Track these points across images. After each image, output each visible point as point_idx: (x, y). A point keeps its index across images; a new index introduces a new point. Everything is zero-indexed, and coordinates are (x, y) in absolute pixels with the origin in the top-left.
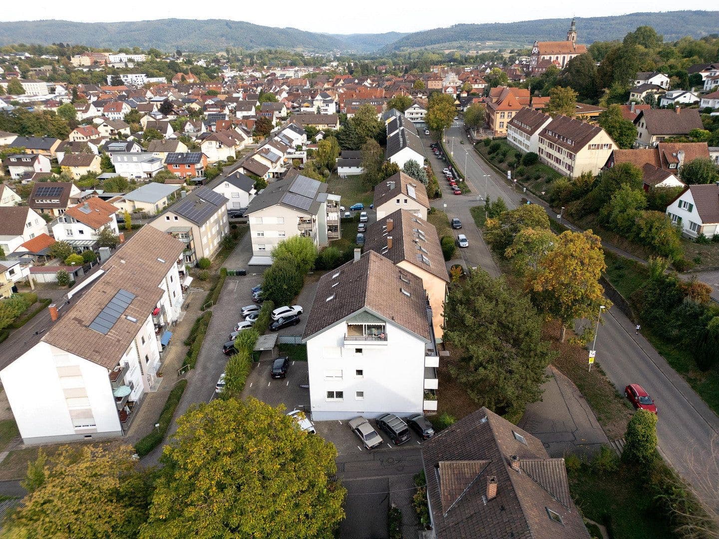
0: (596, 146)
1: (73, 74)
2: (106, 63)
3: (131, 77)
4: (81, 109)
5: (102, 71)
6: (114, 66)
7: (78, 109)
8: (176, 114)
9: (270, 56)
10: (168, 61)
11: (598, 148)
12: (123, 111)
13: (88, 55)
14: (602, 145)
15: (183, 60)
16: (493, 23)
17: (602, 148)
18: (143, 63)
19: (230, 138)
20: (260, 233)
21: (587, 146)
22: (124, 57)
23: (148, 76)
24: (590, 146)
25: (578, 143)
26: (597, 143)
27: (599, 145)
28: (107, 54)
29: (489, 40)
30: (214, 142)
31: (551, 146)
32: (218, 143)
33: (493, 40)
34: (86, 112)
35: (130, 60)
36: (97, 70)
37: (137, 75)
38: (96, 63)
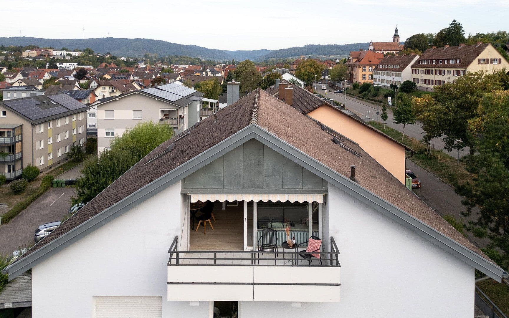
0: (486, 61)
1: (20, 61)
2: (49, 55)
3: (66, 65)
4: (9, 76)
5: (44, 60)
6: (54, 58)
7: (7, 76)
8: (88, 79)
9: (176, 59)
10: (98, 56)
11: (488, 63)
12: (44, 78)
13: (36, 50)
14: (491, 60)
15: (110, 56)
16: (333, 44)
17: (492, 63)
18: (79, 57)
19: (125, 86)
20: (110, 131)
21: (476, 61)
22: (64, 53)
23: (79, 64)
24: (479, 60)
25: (464, 60)
26: (486, 58)
27: (488, 59)
28: (51, 50)
29: (331, 54)
30: (107, 88)
31: (428, 72)
32: (111, 89)
33: (334, 54)
34: (13, 79)
35: (68, 55)
36: (41, 59)
37: (71, 64)
38: (41, 56)
